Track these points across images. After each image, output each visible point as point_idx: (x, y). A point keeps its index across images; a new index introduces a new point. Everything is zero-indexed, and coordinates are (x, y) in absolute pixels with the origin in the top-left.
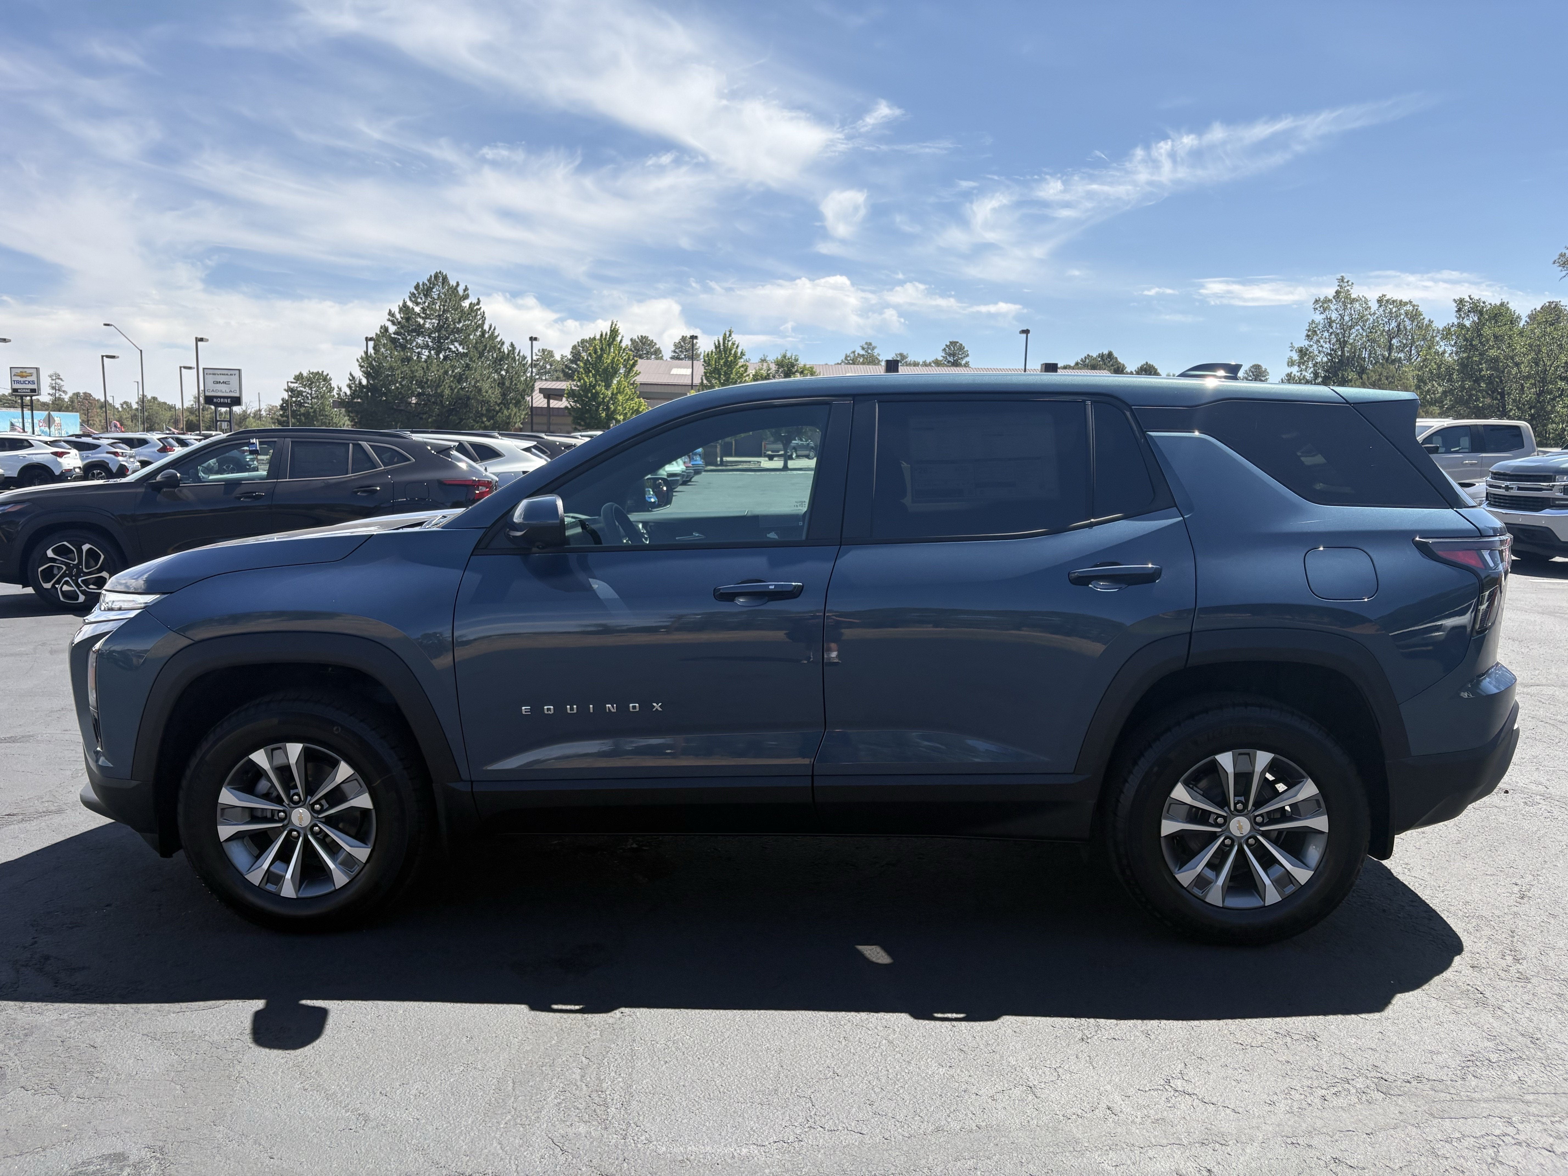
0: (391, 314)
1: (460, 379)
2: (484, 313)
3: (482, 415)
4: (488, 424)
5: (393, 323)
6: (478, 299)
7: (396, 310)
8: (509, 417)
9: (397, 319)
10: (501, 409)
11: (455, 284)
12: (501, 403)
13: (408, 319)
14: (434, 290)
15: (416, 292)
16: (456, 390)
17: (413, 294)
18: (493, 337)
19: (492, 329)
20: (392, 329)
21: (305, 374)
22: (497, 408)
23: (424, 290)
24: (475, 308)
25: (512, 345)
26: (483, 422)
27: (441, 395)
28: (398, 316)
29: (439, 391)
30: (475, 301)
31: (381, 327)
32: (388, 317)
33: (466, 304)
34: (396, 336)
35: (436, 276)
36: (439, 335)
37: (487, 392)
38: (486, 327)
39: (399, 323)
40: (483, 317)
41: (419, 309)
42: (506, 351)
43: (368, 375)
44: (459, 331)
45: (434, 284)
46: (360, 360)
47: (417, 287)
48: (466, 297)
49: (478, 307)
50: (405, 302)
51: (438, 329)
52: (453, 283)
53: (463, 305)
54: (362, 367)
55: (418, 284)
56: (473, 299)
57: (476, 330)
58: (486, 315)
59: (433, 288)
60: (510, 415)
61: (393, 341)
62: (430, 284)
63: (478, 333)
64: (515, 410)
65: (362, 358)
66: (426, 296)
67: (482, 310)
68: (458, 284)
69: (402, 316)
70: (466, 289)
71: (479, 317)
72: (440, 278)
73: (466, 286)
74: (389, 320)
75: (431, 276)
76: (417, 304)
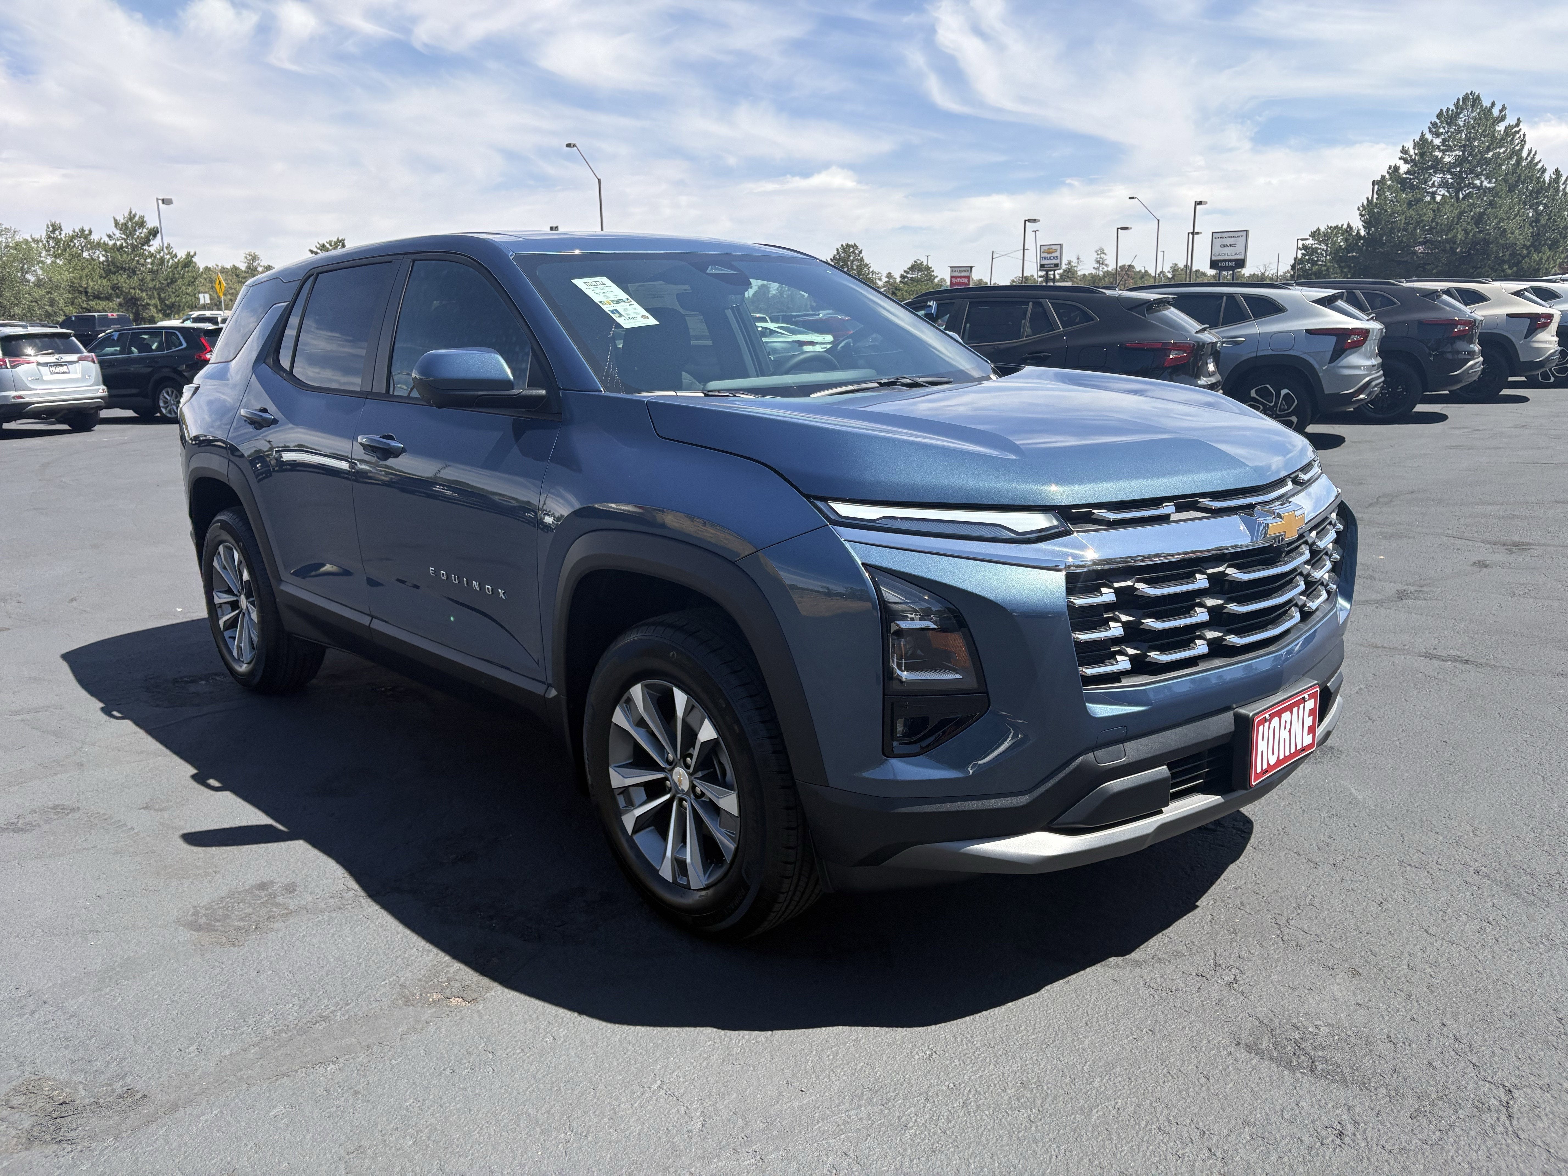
0: (1404, 151)
1: (1479, 220)
2: (1524, 135)
3: (1504, 262)
4: (1509, 272)
5: (1406, 161)
6: (1518, 119)
7: (1409, 145)
8: (1539, 262)
9: (1411, 156)
10: (1529, 253)
11: (1489, 105)
12: (1530, 246)
13: (1422, 155)
14: (1461, 116)
15: (1438, 121)
16: (1471, 234)
17: (1434, 124)
18: (1532, 165)
19: (1531, 155)
20: (1404, 168)
21: (1322, 230)
22: (1525, 252)
23: (1448, 118)
24: (1513, 131)
25: (1557, 172)
26: (1503, 271)
27: (1452, 241)
28: (1412, 152)
29: (1450, 236)
30: (1514, 122)
31: (1390, 168)
32: (1400, 155)
33: (1501, 127)
34: (1408, 176)
35: (1465, 98)
36: (1461, 169)
37: (1513, 233)
38: (1524, 154)
39: (1412, 160)
40: (1523, 141)
41: (1440, 140)
42: (1547, 181)
43: (1368, 225)
44: (1488, 162)
45: (1462, 109)
46: (1361, 209)
47: (1439, 116)
48: (1502, 119)
49: (1517, 129)
50: (1423, 135)
51: (1459, 162)
52: (1486, 103)
53: (1498, 128)
54: (1361, 215)
55: (1442, 110)
56: (1511, 120)
57: (1511, 158)
58: (1527, 138)
59: (1461, 113)
60: (1541, 259)
61: (1402, 182)
62: (1457, 108)
63: (1513, 162)
64: (1548, 253)
65: (1363, 206)
66: (1449, 124)
67: (1521, 133)
68: (1493, 104)
69: (1416, 151)
70: (1504, 108)
71: (1516, 142)
72: (1471, 100)
73: (1504, 105)
74: (1401, 158)
75: (1458, 100)
76: (1438, 135)
